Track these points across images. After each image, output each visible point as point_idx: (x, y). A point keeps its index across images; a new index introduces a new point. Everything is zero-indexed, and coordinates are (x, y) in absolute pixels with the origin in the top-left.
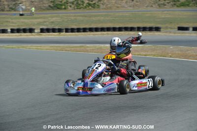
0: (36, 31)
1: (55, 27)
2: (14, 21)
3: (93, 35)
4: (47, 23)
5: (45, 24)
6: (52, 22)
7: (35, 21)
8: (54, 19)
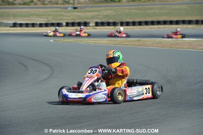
0: (91, 25)
1: (109, 21)
2: (67, 14)
3: (150, 28)
4: (101, 16)
5: (99, 17)
6: (106, 15)
7: (89, 14)
8: (108, 12)
